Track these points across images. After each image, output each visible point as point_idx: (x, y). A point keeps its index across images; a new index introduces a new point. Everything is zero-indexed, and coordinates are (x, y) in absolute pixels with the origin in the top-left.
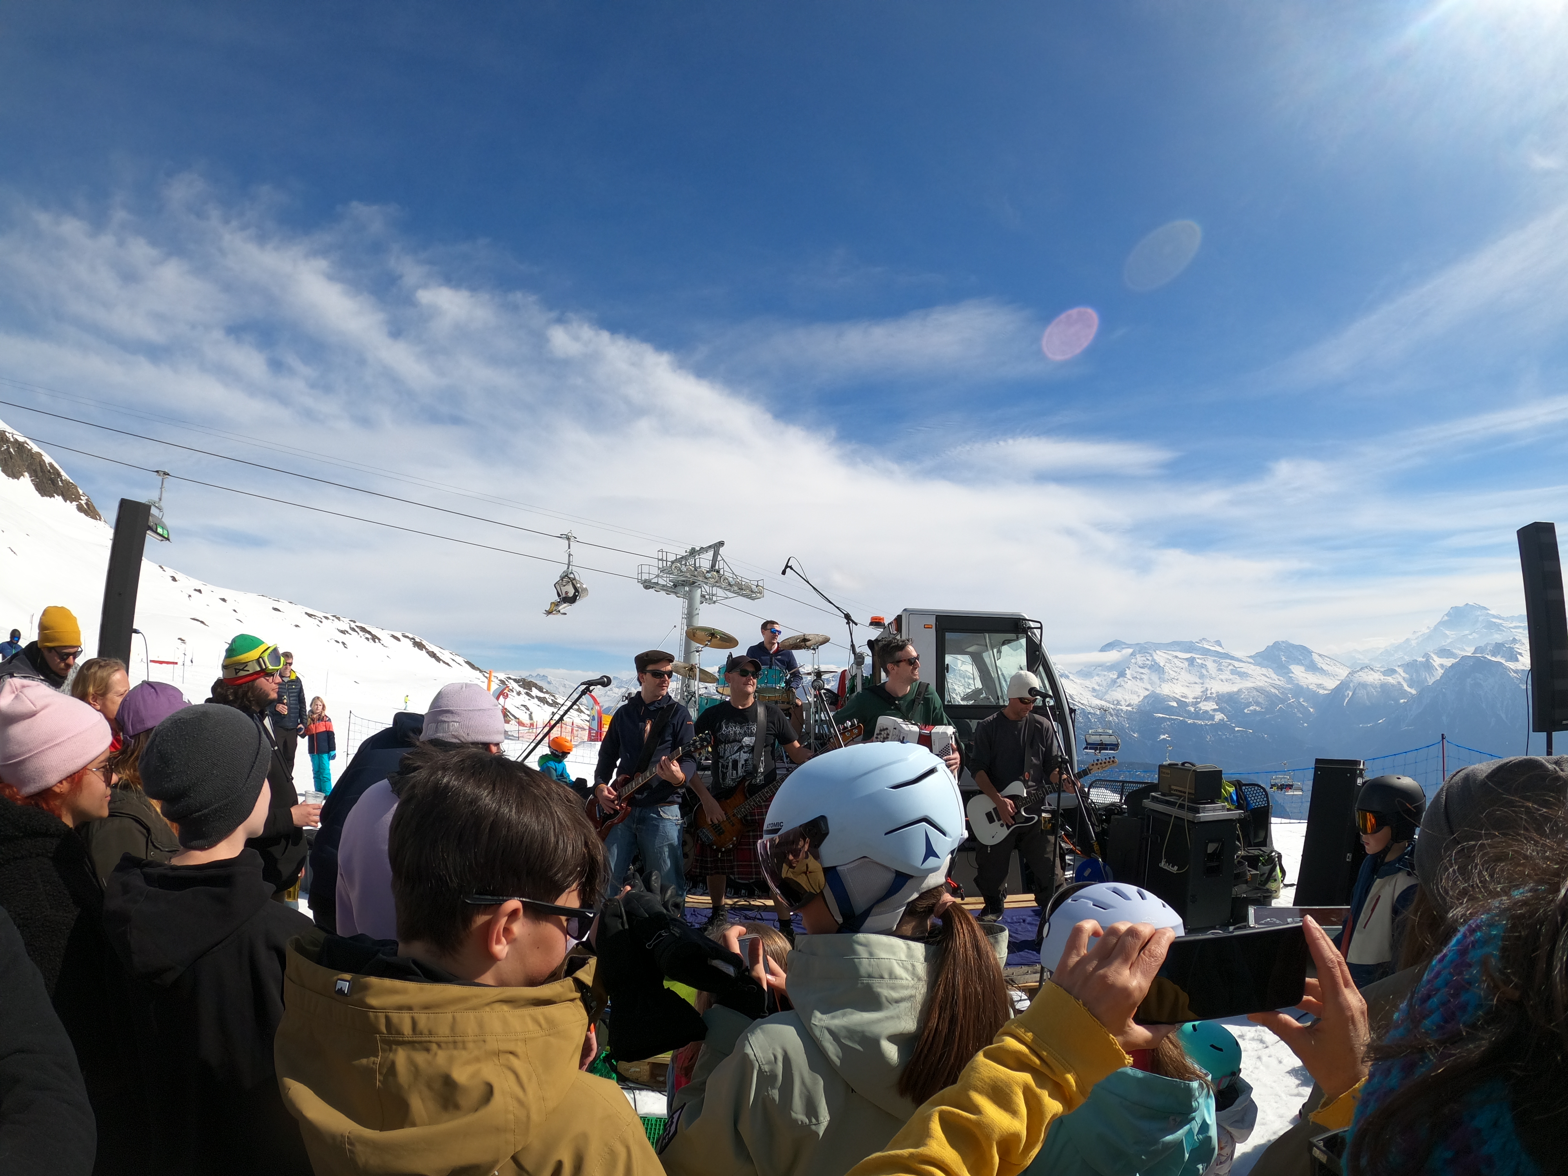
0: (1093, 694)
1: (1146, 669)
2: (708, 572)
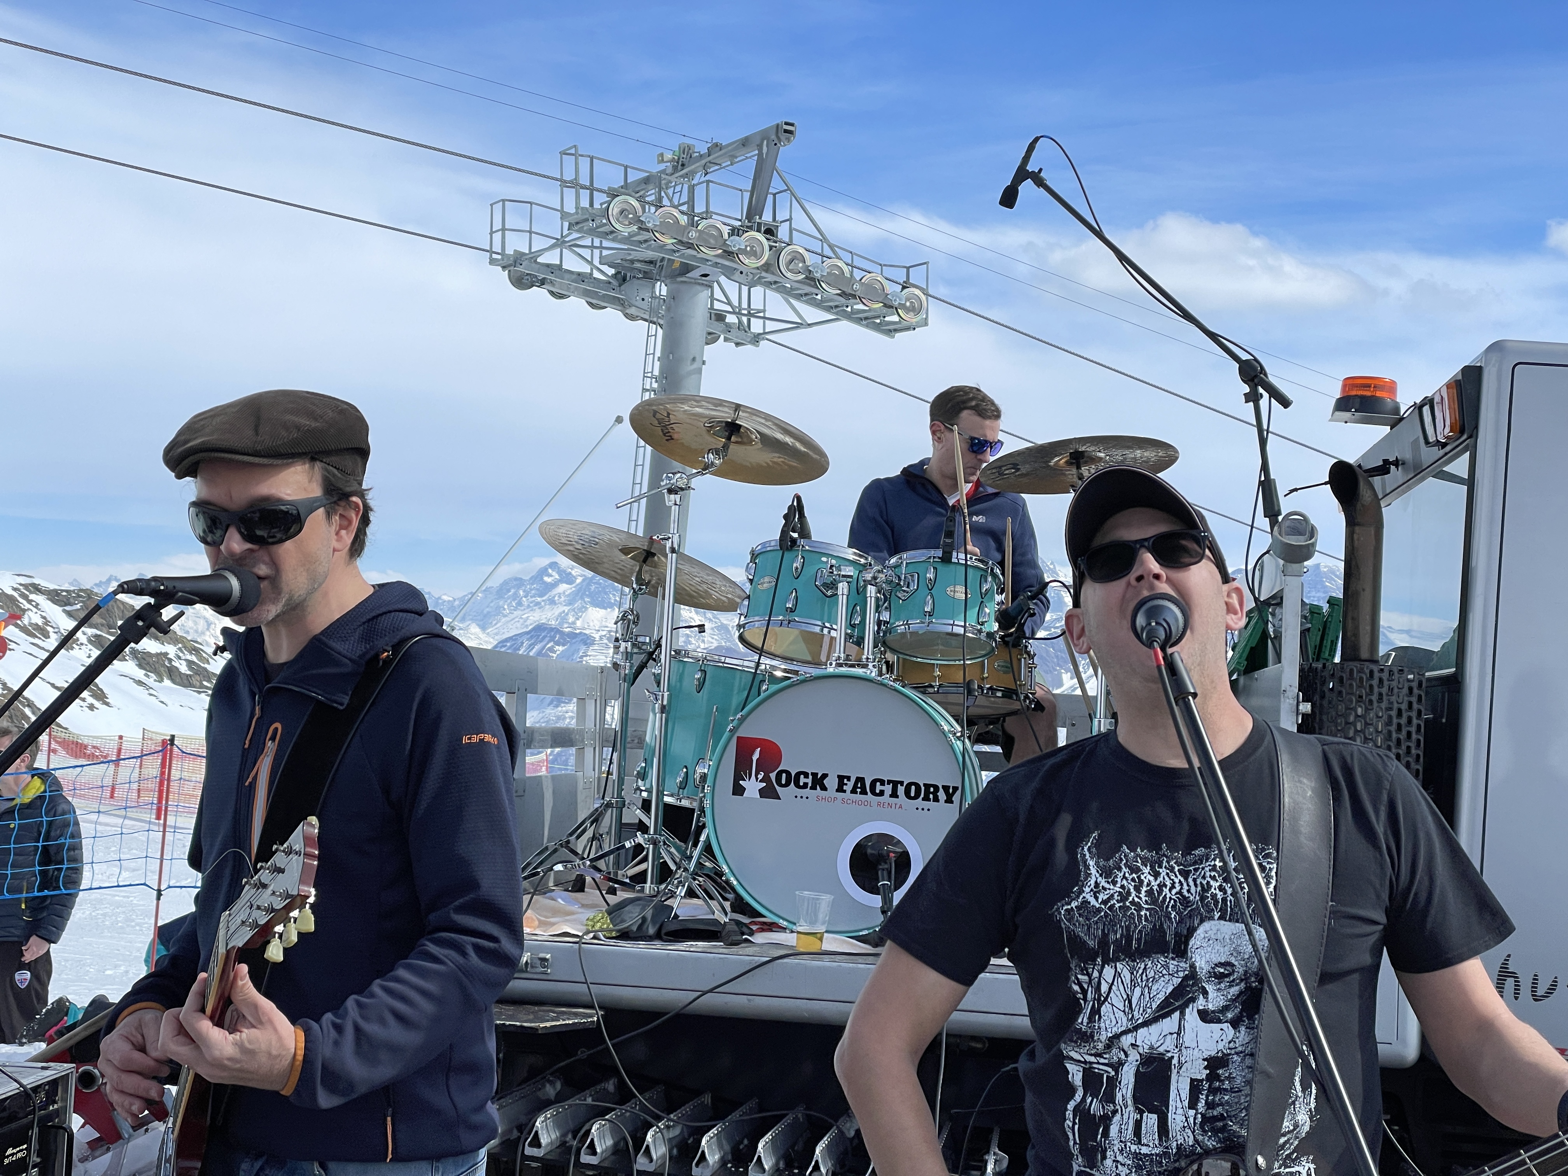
2: (735, 232)
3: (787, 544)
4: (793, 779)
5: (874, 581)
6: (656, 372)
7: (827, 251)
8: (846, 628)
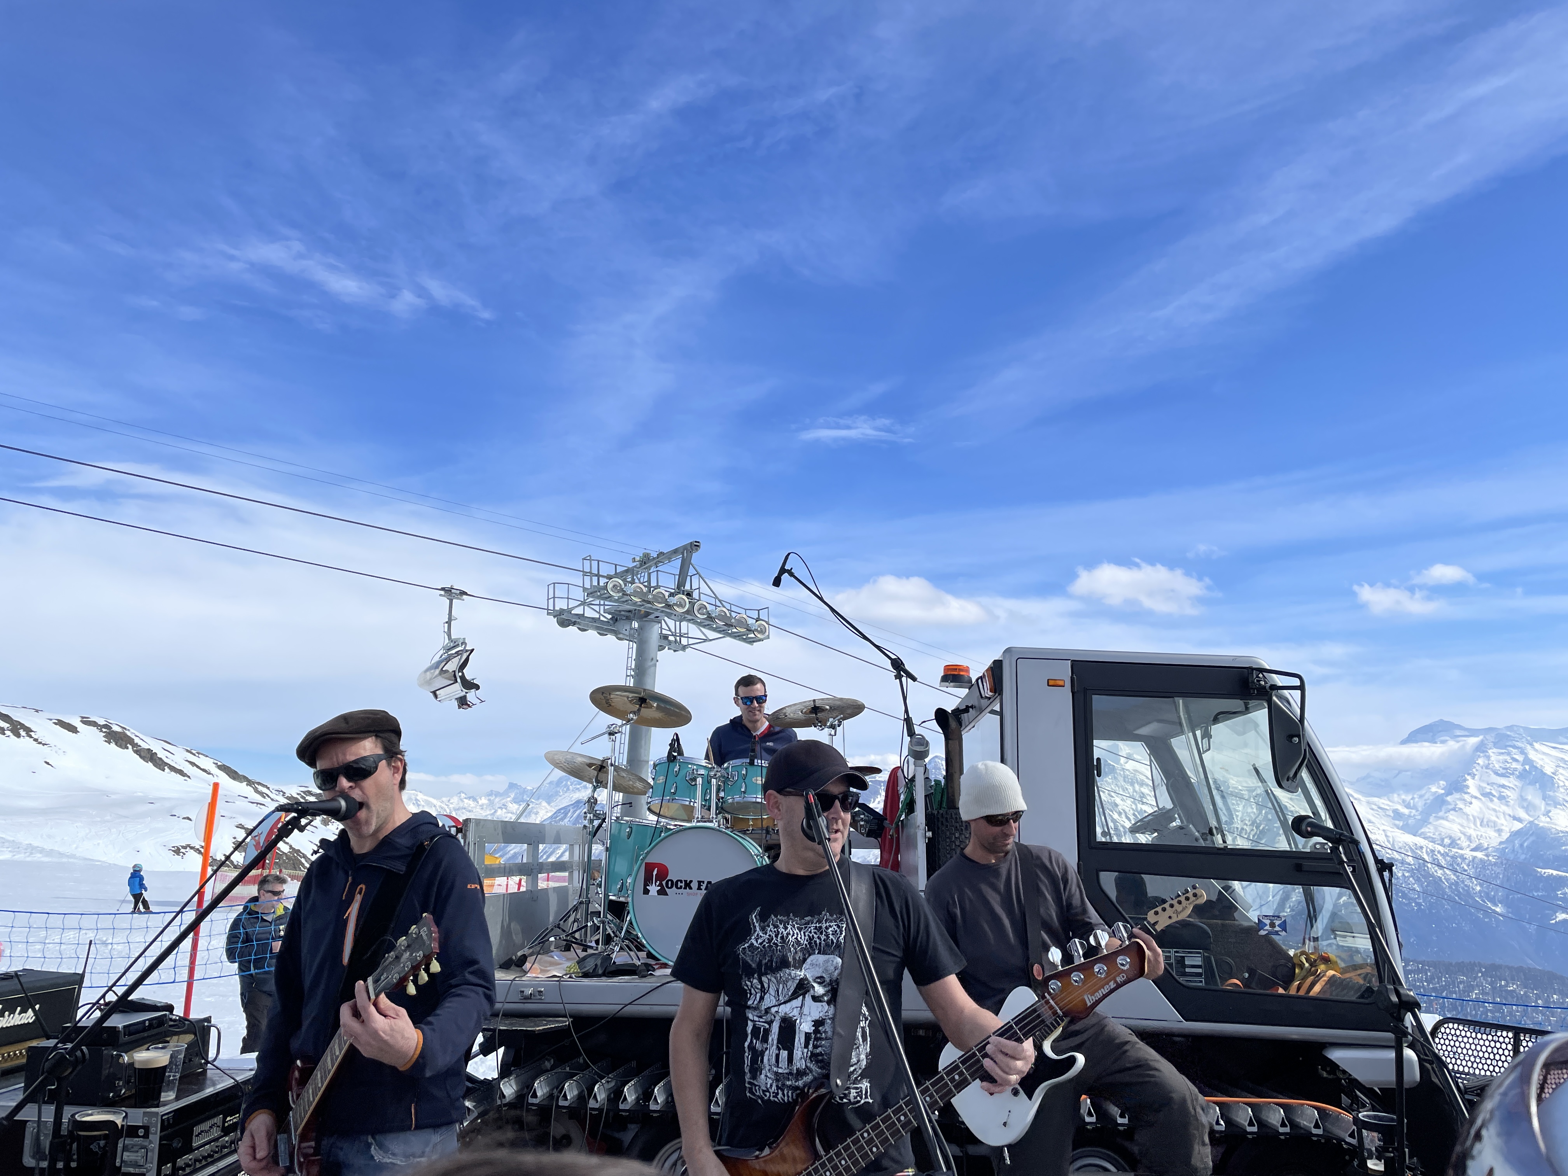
0: (1397, 822)
1: (1512, 778)
2: (672, 595)
3: (671, 759)
4: (675, 884)
5: (715, 776)
6: (633, 667)
7: (718, 604)
8: (702, 801)
